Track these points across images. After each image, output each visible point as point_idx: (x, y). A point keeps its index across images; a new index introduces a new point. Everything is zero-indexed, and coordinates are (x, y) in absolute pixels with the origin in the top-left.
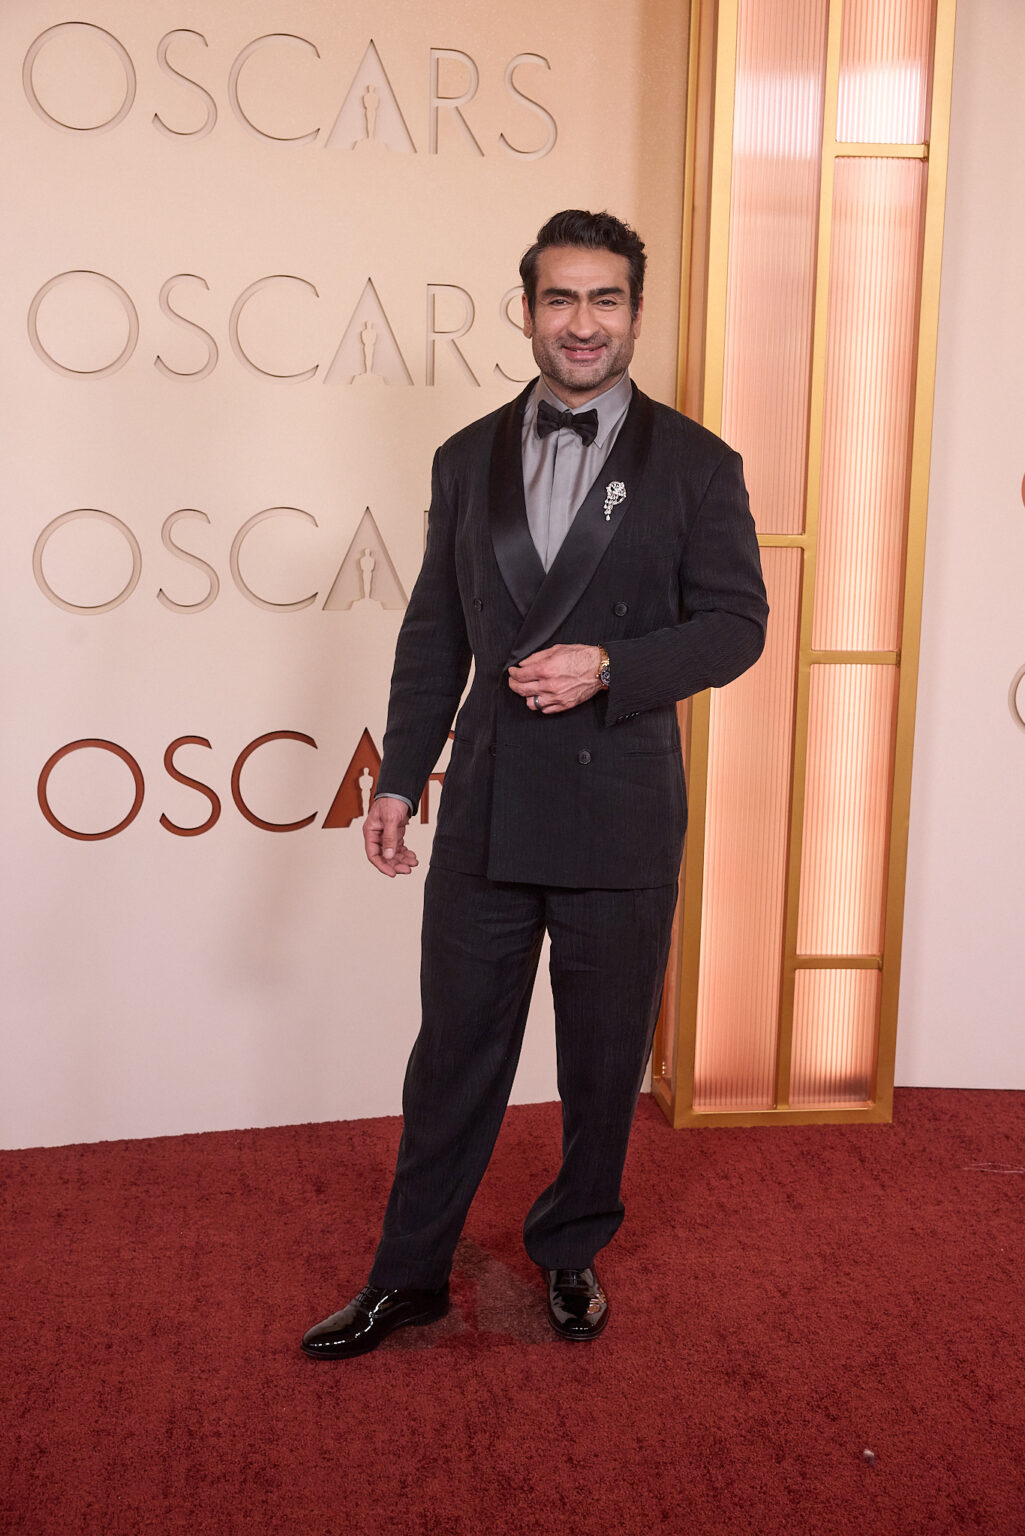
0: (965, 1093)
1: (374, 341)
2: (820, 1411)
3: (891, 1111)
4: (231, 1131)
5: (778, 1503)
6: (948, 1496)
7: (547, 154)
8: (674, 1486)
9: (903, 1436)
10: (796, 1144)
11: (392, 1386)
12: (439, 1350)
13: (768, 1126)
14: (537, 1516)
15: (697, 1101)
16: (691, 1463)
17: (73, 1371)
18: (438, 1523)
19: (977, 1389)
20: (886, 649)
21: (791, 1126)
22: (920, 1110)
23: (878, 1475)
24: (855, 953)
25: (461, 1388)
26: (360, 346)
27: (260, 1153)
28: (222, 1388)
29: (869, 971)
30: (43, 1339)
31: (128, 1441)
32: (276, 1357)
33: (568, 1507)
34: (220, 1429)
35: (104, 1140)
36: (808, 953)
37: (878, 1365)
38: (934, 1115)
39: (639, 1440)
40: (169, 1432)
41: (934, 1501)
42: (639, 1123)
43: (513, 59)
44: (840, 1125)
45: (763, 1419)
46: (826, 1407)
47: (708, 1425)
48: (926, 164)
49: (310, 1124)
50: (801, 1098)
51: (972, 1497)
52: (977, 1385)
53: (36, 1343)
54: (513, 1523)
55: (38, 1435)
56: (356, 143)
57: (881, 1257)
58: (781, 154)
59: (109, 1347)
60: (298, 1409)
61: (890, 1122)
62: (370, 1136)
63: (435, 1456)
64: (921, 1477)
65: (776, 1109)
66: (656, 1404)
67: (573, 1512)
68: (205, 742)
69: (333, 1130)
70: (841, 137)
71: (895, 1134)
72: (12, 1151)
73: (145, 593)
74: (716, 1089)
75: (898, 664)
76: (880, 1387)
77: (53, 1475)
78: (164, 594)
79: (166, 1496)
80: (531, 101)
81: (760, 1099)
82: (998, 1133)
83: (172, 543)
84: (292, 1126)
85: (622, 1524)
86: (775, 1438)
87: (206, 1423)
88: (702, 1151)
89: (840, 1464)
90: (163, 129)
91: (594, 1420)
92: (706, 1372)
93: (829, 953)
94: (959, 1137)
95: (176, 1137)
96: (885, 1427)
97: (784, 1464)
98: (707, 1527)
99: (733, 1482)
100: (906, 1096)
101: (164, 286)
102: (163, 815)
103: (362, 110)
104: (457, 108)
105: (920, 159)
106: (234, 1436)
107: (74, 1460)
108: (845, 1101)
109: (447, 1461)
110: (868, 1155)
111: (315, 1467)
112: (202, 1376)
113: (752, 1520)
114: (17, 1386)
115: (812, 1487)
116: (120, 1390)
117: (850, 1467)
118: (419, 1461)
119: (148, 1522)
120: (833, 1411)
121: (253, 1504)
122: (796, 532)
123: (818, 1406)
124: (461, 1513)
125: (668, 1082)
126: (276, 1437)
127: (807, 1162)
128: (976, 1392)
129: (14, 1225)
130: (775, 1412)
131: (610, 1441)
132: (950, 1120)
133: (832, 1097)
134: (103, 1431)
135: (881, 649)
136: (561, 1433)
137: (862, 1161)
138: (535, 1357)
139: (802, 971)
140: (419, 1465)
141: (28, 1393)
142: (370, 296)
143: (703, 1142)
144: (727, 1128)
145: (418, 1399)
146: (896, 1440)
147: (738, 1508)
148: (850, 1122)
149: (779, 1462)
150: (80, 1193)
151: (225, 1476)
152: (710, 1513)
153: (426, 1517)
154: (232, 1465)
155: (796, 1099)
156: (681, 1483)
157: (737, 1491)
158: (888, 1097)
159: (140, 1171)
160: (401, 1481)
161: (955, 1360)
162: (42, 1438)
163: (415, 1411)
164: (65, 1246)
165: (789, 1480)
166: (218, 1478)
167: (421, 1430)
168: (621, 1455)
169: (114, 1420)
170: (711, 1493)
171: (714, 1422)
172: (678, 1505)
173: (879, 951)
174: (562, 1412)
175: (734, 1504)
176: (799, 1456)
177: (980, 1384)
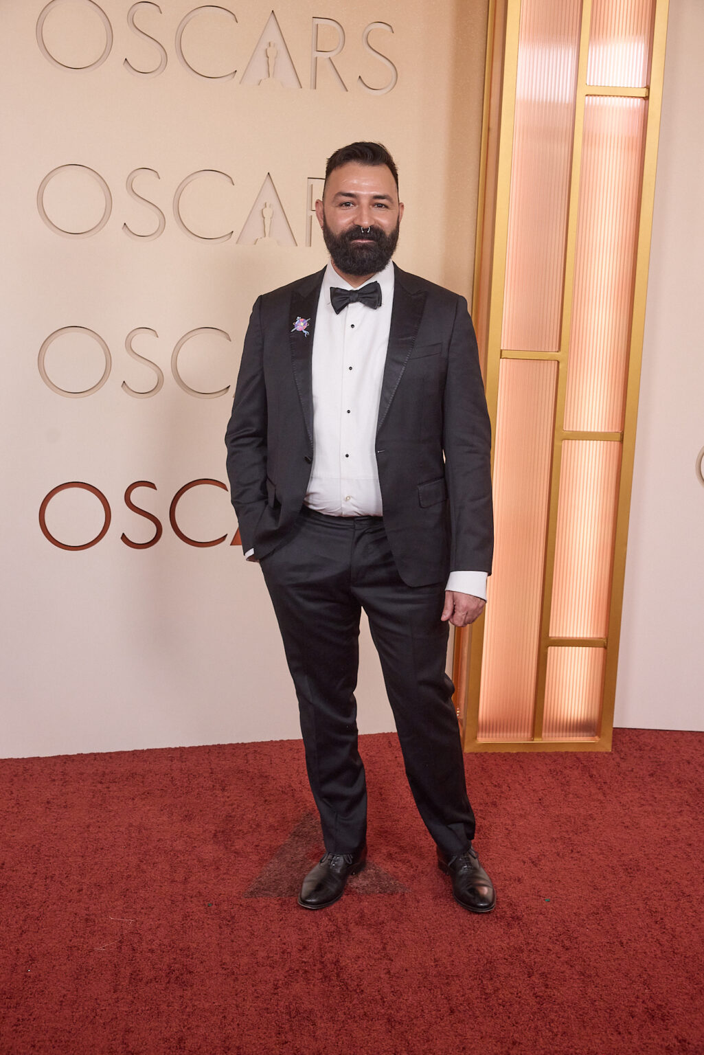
0: (661, 733)
1: (271, 216)
2: (558, 943)
3: (611, 744)
4: (166, 749)
5: (528, 1004)
6: (643, 1002)
7: (391, 90)
8: (458, 991)
9: (614, 961)
10: (546, 764)
13: (528, 752)
14: (366, 1010)
15: (480, 734)
16: (470, 976)
17: (55, 906)
18: (298, 1012)
19: (665, 930)
20: (614, 430)
21: (543, 752)
22: (630, 743)
23: (596, 987)
24: (588, 636)
25: (316, 923)
26: (261, 219)
27: (184, 764)
28: (155, 920)
29: (597, 648)
30: (36, 884)
32: (192, 899)
33: (386, 1004)
34: (154, 947)
35: (80, 752)
36: (557, 636)
37: (598, 914)
38: (640, 747)
39: (436, 960)
40: (120, 948)
41: (634, 1005)
43: (368, 25)
44: (576, 752)
45: (520, 947)
46: (562, 941)
47: (482, 951)
48: (647, 101)
49: (218, 744)
50: (550, 734)
51: (660, 1003)
52: (665, 928)
53: (31, 887)
54: (349, 1014)
55: (31, 948)
56: (261, 81)
57: (601, 841)
58: (549, 100)
59: (80, 890)
60: (206, 935)
61: (610, 751)
62: (259, 754)
63: (297, 968)
64: (626, 988)
65: (533, 740)
66: (448, 937)
67: (390, 1007)
68: (152, 485)
69: (234, 749)
70: (590, 82)
71: (613, 759)
72: (18, 759)
73: (113, 384)
74: (491, 727)
75: (622, 441)
76: (600, 928)
77: (40, 976)
78: (126, 385)
79: (115, 991)
80: (381, 55)
81: (522, 734)
82: (683, 760)
83: (132, 350)
84: (207, 746)
85: (423, 1016)
86: (527, 960)
87: (144, 944)
88: (482, 768)
89: (571, 978)
90: (130, 69)
91: (405, 945)
93: (571, 636)
94: (656, 762)
95: (129, 752)
96: (602, 955)
97: (533, 978)
98: (480, 1019)
99: (498, 989)
100: (621, 734)
101: (129, 176)
102: (123, 534)
103: (265, 59)
104: (330, 58)
105: (643, 98)
106: (163, 952)
108: (580, 736)
109: (306, 972)
110: (595, 773)
111: (217, 974)
113: (511, 1015)
114: (17, 916)
115: (552, 993)
116: (87, 920)
117: (578, 981)
118: (287, 972)
119: (103, 1008)
120: (567, 943)
121: (174, 998)
122: (554, 350)
124: (314, 1007)
127: (553, 777)
128: (664, 932)
129: (18, 808)
130: (528, 943)
131: (416, 960)
132: (651, 750)
133: (571, 734)
134: (75, 947)
135: (610, 431)
136: (383, 954)
137: (591, 776)
138: (367, 904)
139: (553, 647)
140: (286, 974)
141: (25, 920)
142: (268, 183)
143: (484, 762)
144: (500, 752)
145: (288, 930)
146: (609, 964)
147: (502, 1007)
148: (583, 750)
149: (529, 977)
150: (63, 787)
151: (155, 979)
152: (482, 1010)
153: (290, 1008)
154: (160, 972)
155: (547, 734)
156: (463, 989)
157: (501, 996)
158: (609, 734)
159: (104, 774)
160: (274, 984)
161: (650, 911)
162: (33, 951)
163: (285, 937)
164: (52, 823)
165: (536, 989)
166: (151, 980)
167: (289, 950)
168: (423, 970)
169: (82, 939)
170: (484, 997)
171: (487, 949)
172: (461, 1004)
173: (605, 635)
174: (385, 941)
175: (499, 1004)
176: (544, 973)
177: (667, 927)
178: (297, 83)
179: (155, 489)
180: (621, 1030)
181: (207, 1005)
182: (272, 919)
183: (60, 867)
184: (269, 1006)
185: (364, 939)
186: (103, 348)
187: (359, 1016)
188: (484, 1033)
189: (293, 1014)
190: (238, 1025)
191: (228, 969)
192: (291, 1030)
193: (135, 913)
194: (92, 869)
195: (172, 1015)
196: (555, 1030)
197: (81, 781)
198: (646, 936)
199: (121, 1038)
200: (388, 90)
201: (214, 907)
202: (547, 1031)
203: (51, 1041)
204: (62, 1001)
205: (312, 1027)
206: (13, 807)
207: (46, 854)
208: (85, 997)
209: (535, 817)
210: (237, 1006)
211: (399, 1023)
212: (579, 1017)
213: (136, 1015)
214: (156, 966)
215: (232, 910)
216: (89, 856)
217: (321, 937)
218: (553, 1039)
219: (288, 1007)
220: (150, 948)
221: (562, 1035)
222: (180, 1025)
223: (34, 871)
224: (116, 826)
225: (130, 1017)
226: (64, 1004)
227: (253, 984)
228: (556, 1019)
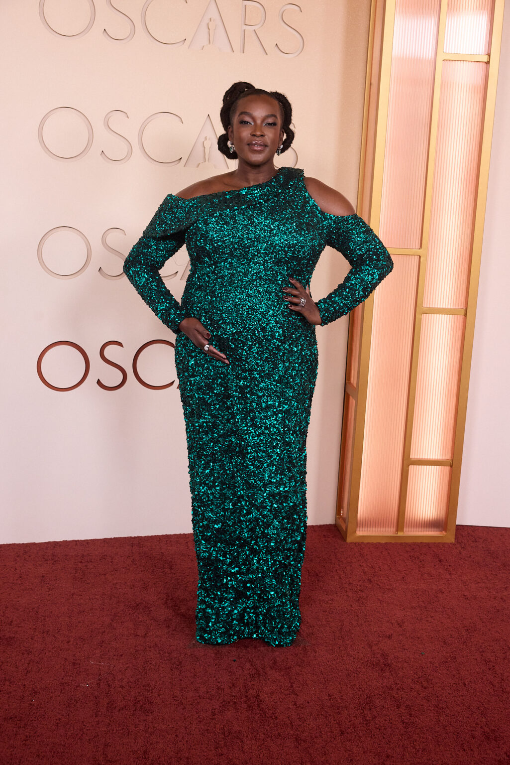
0: (491, 529)
1: (210, 146)
2: (418, 684)
3: (454, 537)
4: (128, 537)
5: (398, 728)
6: (481, 727)
7: (299, 55)
8: (346, 718)
10: (407, 552)
12: (231, 648)
13: (393, 542)
14: (279, 731)
15: (358, 529)
16: (355, 707)
17: (50, 653)
18: (230, 733)
19: (496, 675)
20: (460, 307)
21: (404, 543)
22: (469, 536)
23: (447, 716)
24: (439, 458)
25: (242, 667)
26: (203, 149)
27: (142, 549)
28: (124, 664)
29: (445, 467)
30: (36, 637)
32: (151, 649)
33: (294, 727)
34: (123, 684)
35: (65, 540)
36: (416, 457)
37: (447, 662)
38: (475, 539)
39: (329, 695)
40: (99, 684)
41: (474, 729)
42: (329, 539)
43: (284, 6)
44: (429, 543)
45: (391, 687)
46: (421, 682)
47: (363, 689)
48: (488, 65)
49: (166, 535)
50: (410, 529)
51: (493, 728)
53: (32, 639)
54: (267, 734)
55: (34, 684)
56: (203, 47)
57: (448, 609)
58: (416, 56)
59: (69, 642)
60: (162, 675)
61: (454, 542)
63: (229, 700)
64: (468, 717)
65: (397, 534)
66: (338, 678)
67: (297, 729)
68: (120, 344)
69: (177, 539)
70: (446, 50)
71: (456, 548)
72: (19, 544)
73: (92, 269)
74: (367, 523)
76: (448, 673)
77: (41, 704)
78: (102, 270)
79: (97, 716)
80: (292, 28)
81: (389, 529)
83: (107, 245)
84: (158, 536)
85: (321, 736)
86: (396, 696)
87: (116, 681)
88: (360, 554)
89: (428, 710)
90: (107, 36)
91: (307, 684)
92: (363, 663)
93: (426, 458)
94: (488, 550)
95: (101, 539)
96: (450, 692)
97: (401, 709)
98: (363, 739)
99: (375, 717)
100: (461, 530)
101: (107, 115)
102: (99, 380)
103: (207, 30)
104: (255, 30)
105: (485, 62)
106: (131, 688)
107: (51, 697)
108: (431, 531)
109: (235, 703)
110: (443, 558)
111: (170, 704)
113: (385, 736)
114: (23, 660)
115: (415, 720)
116: (74, 664)
117: (433, 711)
118: (221, 703)
119: (88, 728)
120: (425, 684)
121: (139, 721)
122: (417, 248)
124: (241, 729)
125: (344, 520)
126: (151, 689)
127: (412, 561)
129: (21, 580)
130: (397, 683)
131: (315, 695)
132: (483, 542)
133: (425, 529)
134: (66, 683)
135: (457, 307)
136: (291, 691)
137: (440, 561)
138: (278, 653)
139: (413, 466)
140: (221, 705)
141: (29, 663)
142: (208, 122)
143: (361, 549)
144: (372, 543)
145: (221, 672)
146: (456, 699)
147: (378, 730)
148: (433, 542)
149: (398, 708)
150: (53, 566)
151: (125, 707)
152: (364, 732)
153: (224, 730)
154: (129, 702)
155: (407, 529)
156: (350, 717)
157: (377, 722)
158: (453, 530)
159: (83, 556)
160: (212, 712)
161: (485, 661)
162: (36, 686)
163: (219, 678)
164: (46, 591)
165: (403, 717)
166: (122, 708)
167: (222, 687)
168: (320, 703)
169: (71, 678)
170: (365, 722)
171: (366, 687)
172: (349, 728)
173: (451, 457)
174: (292, 681)
175: (376, 728)
176: (408, 705)
177: (497, 673)
178: (230, 50)
179: (123, 347)
180: (465, 748)
181: (164, 727)
182: (209, 664)
183: (53, 625)
184: (209, 728)
185: (277, 680)
186: (85, 242)
187: (275, 736)
188: (366, 749)
189: (227, 734)
190: (187, 741)
191: (178, 700)
192: (225, 745)
193: (109, 659)
194: (76, 626)
195: (139, 734)
196: (418, 747)
197: (66, 561)
198: (482, 679)
199: (102, 751)
200: (298, 53)
201: (167, 655)
202: (412, 748)
203: (51, 752)
204: (58, 723)
205: (241, 743)
206: (17, 580)
207: (43, 615)
208: (75, 720)
209: (399, 590)
210: (186, 728)
211: (304, 741)
212: (434, 738)
213: (112, 733)
214: (126, 698)
215: (180, 657)
216: (73, 616)
217: (245, 678)
218: (416, 754)
219: (222, 729)
220: (121, 685)
221: (422, 751)
222: (144, 742)
223: (35, 627)
224: (93, 594)
225: (108, 735)
226: (59, 725)
227: (196, 712)
228: (418, 739)
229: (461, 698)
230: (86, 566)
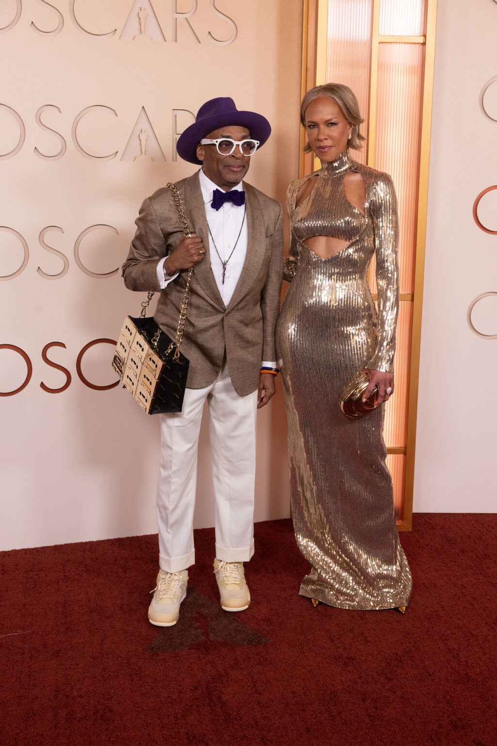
1: (146, 139)
2: (383, 675)
3: (411, 525)
4: (79, 543)
5: (364, 722)
6: (448, 716)
7: (233, 41)
8: (312, 715)
9: (425, 687)
11: (168, 669)
12: (190, 651)
14: (244, 732)
16: (320, 703)
17: (5, 666)
18: (195, 737)
19: (460, 663)
20: (406, 293)
22: (425, 524)
23: (413, 707)
24: (394, 446)
25: (202, 669)
26: (139, 141)
27: (94, 554)
28: (82, 673)
29: (399, 455)
31: (36, 701)
33: (259, 727)
34: (82, 694)
35: (14, 549)
37: (410, 652)
38: (432, 526)
39: (293, 693)
40: (56, 696)
41: (441, 719)
45: (355, 680)
46: (386, 674)
47: (327, 684)
48: (424, 46)
49: (119, 538)
51: (460, 716)
52: (460, 661)
56: (135, 36)
58: (351, 38)
59: (23, 654)
60: (121, 682)
61: (411, 530)
63: (191, 704)
64: (435, 707)
66: (301, 675)
67: (262, 729)
68: (63, 345)
69: (130, 541)
70: (381, 32)
71: (413, 537)
73: (31, 268)
75: (412, 300)
78: (40, 270)
79: (56, 728)
80: (224, 15)
82: (465, 535)
83: (44, 243)
84: (110, 540)
85: (287, 735)
86: (361, 690)
87: (74, 691)
89: (394, 701)
90: (35, 29)
91: (270, 683)
92: (326, 658)
94: (445, 537)
95: (51, 547)
96: (415, 683)
97: (366, 703)
99: (341, 712)
100: (418, 518)
101: (38, 111)
102: (42, 382)
103: (138, 20)
104: (186, 18)
105: (422, 44)
106: (90, 697)
107: (8, 712)
109: (198, 706)
111: (131, 711)
112: (72, 667)
113: (352, 731)
115: (381, 713)
116: (30, 675)
117: (399, 703)
118: (183, 707)
120: (389, 676)
121: (101, 731)
123: (382, 674)
124: (206, 731)
126: (111, 697)
128: (460, 664)
130: (361, 677)
131: (279, 693)
132: (441, 529)
135: (404, 293)
136: (254, 690)
138: (239, 653)
140: (184, 709)
142: (143, 115)
145: (181, 675)
147: (344, 725)
149: (363, 702)
151: (85, 717)
152: (331, 728)
153: (188, 734)
154: (89, 712)
156: (315, 713)
157: (343, 717)
158: (410, 518)
159: (34, 564)
160: (175, 717)
161: (449, 649)
163: (180, 681)
165: (369, 711)
166: (82, 718)
167: (184, 691)
168: (285, 701)
169: (27, 691)
170: (331, 718)
171: (330, 683)
172: (315, 724)
173: (404, 445)
174: (254, 680)
175: (342, 723)
176: (374, 698)
177: (462, 660)
178: (163, 39)
179: (65, 347)
181: (126, 735)
184: (172, 733)
185: (239, 680)
186: (22, 242)
187: (240, 737)
189: (191, 738)
191: (140, 707)
196: (385, 741)
197: (16, 570)
198: (447, 668)
200: (232, 40)
202: (379, 741)
210: (149, 735)
211: (270, 741)
212: (401, 729)
214: (85, 708)
215: (139, 663)
217: (207, 680)
220: (79, 694)
227: (159, 718)
228: (385, 732)
229: (426, 687)
230: (38, 575)
